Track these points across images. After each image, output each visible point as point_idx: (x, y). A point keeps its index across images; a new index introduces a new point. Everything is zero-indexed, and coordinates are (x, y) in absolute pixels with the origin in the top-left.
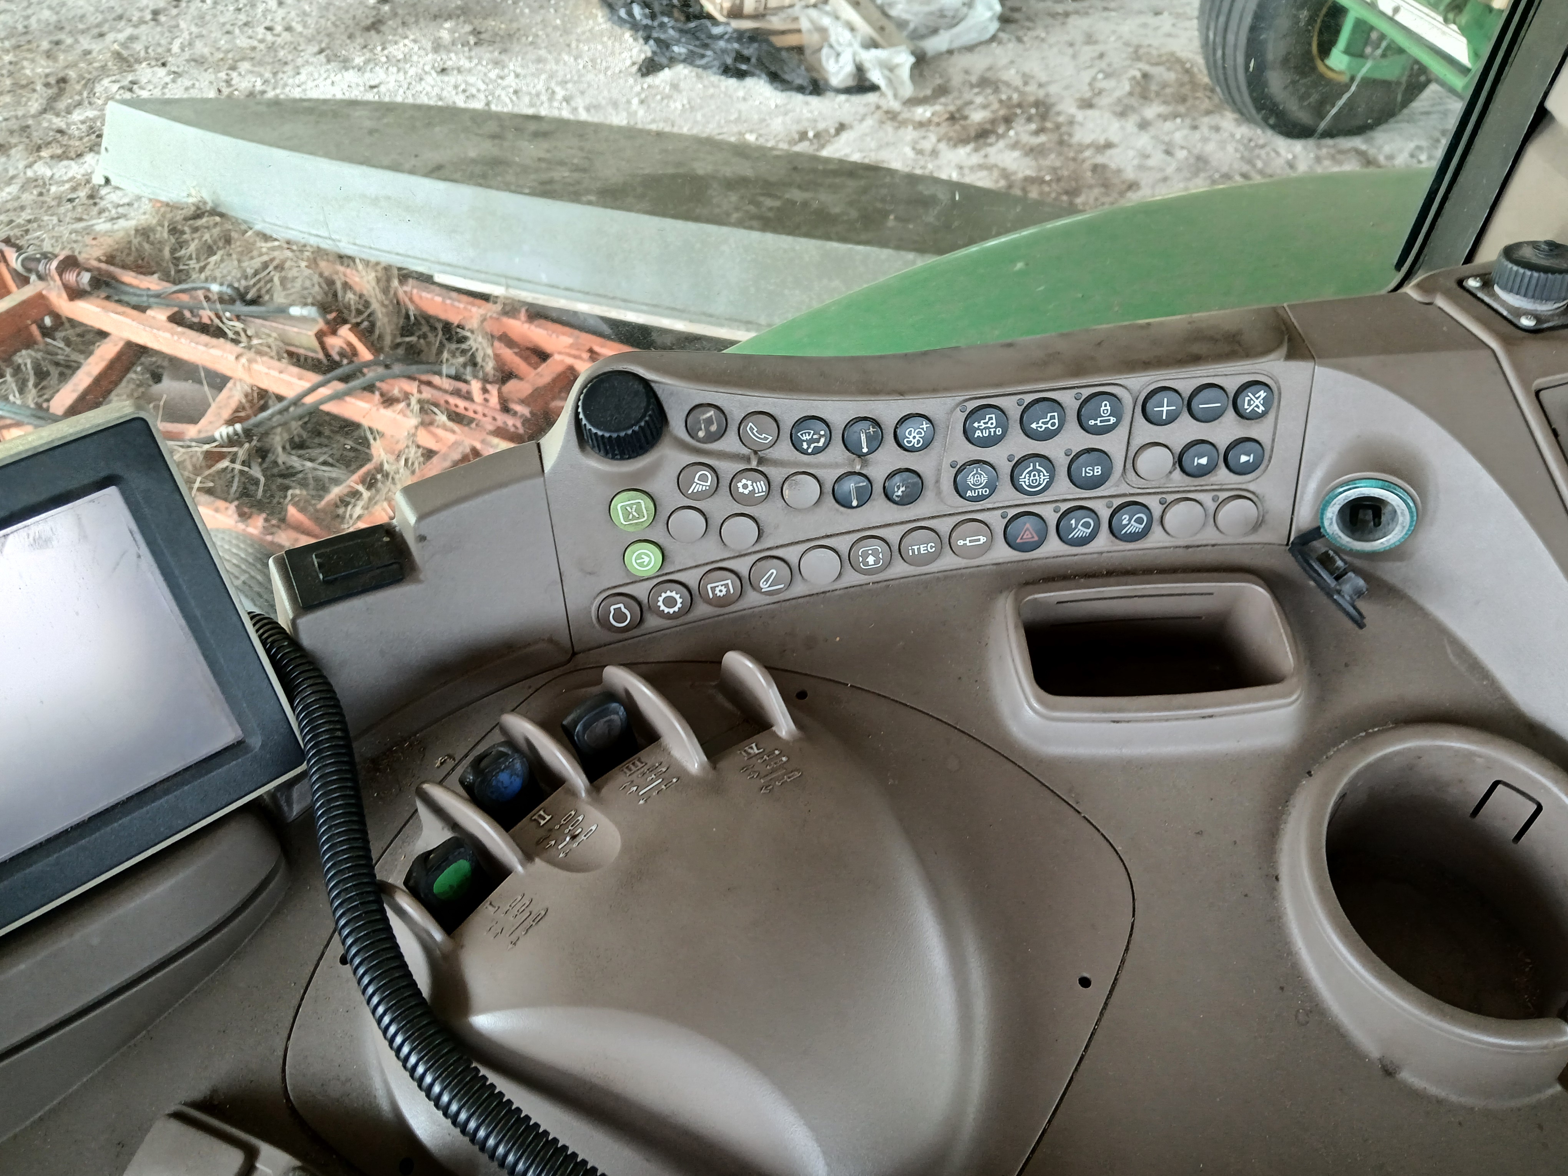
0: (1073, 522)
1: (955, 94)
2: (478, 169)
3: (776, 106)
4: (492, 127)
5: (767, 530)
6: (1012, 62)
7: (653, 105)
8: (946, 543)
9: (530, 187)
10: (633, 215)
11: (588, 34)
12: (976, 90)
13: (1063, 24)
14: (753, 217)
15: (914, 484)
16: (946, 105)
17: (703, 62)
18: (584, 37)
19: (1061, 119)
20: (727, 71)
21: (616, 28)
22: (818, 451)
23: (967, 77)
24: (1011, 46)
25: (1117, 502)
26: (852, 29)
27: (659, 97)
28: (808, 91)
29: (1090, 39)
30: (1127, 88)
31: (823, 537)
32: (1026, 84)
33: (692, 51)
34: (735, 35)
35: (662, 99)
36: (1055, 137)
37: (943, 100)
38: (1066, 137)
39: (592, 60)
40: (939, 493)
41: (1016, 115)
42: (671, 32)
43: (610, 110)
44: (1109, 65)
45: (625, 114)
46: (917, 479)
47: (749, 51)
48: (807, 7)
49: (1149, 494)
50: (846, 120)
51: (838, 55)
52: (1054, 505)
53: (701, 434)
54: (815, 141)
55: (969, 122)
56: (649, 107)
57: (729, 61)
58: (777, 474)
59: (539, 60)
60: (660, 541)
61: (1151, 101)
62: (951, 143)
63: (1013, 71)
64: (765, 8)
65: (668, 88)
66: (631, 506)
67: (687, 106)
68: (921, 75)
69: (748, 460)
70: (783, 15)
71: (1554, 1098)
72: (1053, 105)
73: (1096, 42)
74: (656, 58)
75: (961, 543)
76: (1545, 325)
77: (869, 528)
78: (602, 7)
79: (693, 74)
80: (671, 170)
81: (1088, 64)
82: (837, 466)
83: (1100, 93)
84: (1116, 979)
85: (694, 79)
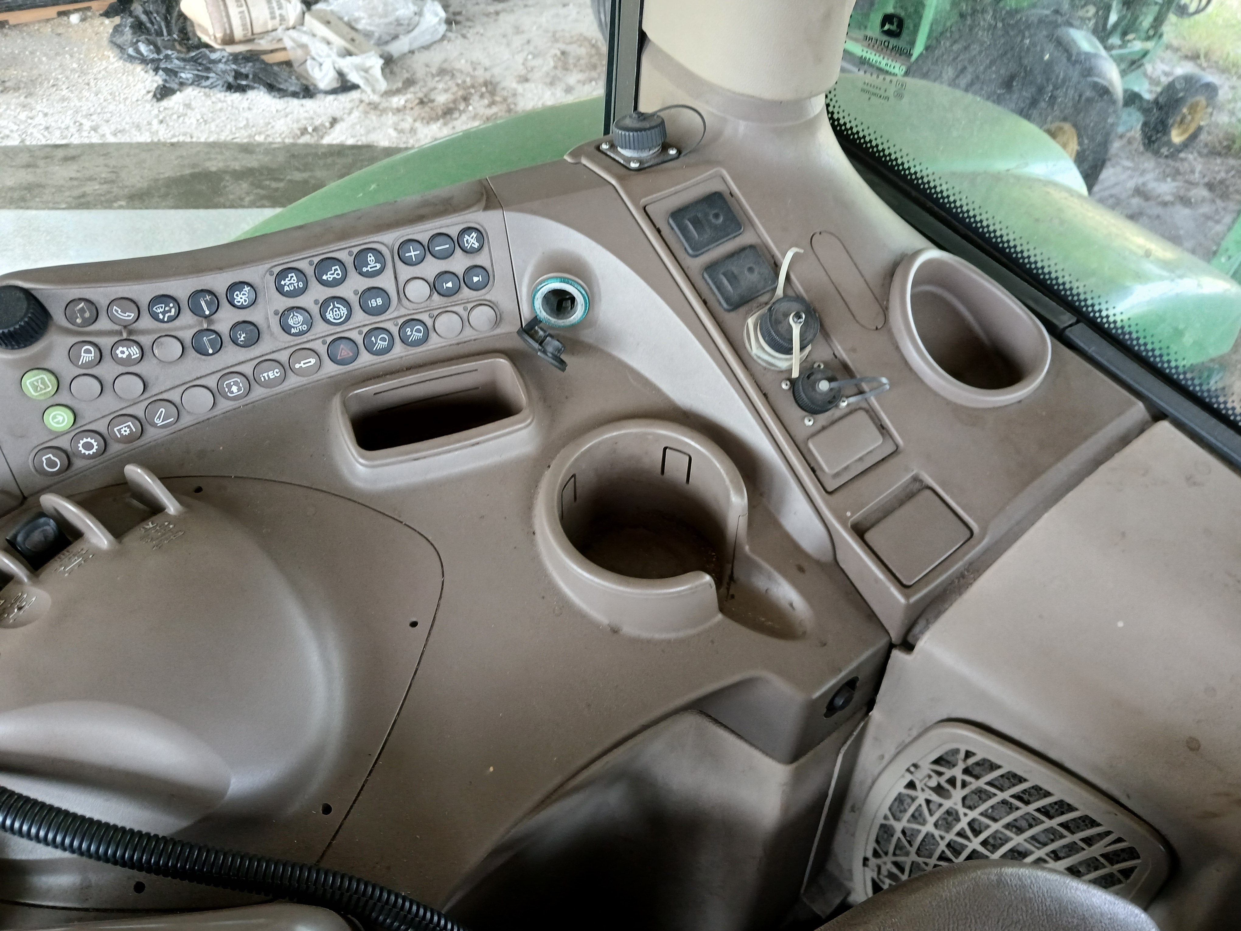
0: (373, 339)
1: (421, 83)
2: (16, 195)
3: (277, 111)
4: (24, 158)
5: (151, 381)
6: (462, 54)
7: (171, 124)
8: (286, 368)
9: (67, 203)
10: (160, 212)
11: (103, 73)
12: (437, 79)
13: (496, 20)
14: (263, 197)
15: (251, 331)
16: (415, 93)
17: (208, 83)
18: (100, 76)
19: (505, 93)
20: (230, 87)
21: (128, 65)
22: (172, 319)
23: (428, 69)
24: (458, 42)
25: (400, 321)
26: (329, 43)
27: (175, 117)
28: (301, 96)
29: (518, 30)
30: (552, 64)
31: (195, 380)
32: (474, 69)
33: (197, 76)
34: (231, 58)
35: (179, 117)
36: (504, 107)
37: (412, 89)
38: (512, 106)
39: (111, 94)
40: (272, 334)
41: (471, 94)
42: (176, 61)
43: (134, 131)
44: (536, 48)
45: (148, 134)
46: (252, 327)
47: (246, 69)
48: (288, 29)
49: (421, 312)
50: (338, 115)
51: (321, 65)
52: (358, 330)
53: (79, 321)
54: (314, 134)
55: (436, 104)
56: (167, 125)
57: (231, 79)
58: (145, 340)
59: (63, 99)
60: (69, 403)
61: (572, 71)
62: (425, 121)
63: (463, 61)
64: (253, 34)
65: (181, 108)
66: (37, 381)
67: (201, 120)
68: (392, 72)
69: (121, 333)
70: (269, 38)
71: (718, 624)
72: (498, 83)
73: (523, 32)
74: (167, 85)
75: (297, 366)
76: (646, 165)
77: (228, 367)
78: (111, 49)
79: (202, 94)
80: (188, 171)
81: (520, 49)
82: (190, 327)
83: (532, 69)
84: (434, 617)
85: (203, 98)
